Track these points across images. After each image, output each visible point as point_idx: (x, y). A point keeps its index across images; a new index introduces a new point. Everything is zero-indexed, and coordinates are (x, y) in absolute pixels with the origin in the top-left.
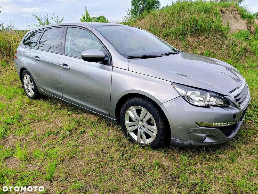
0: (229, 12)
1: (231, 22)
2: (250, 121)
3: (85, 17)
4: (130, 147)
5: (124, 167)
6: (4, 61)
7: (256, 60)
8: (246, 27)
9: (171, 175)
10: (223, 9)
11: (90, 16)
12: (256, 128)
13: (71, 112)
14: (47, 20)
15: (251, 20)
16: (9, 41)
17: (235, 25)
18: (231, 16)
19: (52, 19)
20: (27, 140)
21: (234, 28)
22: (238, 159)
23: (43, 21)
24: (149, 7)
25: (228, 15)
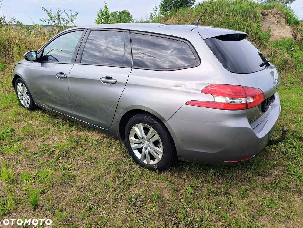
0: (272, 16)
1: (273, 27)
2: (275, 150)
3: (104, 12)
4: (130, 174)
5: (120, 197)
6: (2, 62)
7: (298, 75)
8: (291, 34)
9: (170, 210)
10: (265, 11)
11: (109, 12)
12: (280, 158)
13: (73, 128)
14: (58, 14)
15: (297, 26)
16: (10, 39)
17: (278, 31)
18: (273, 20)
19: (64, 13)
20: (17, 159)
21: (277, 34)
22: (251, 195)
23: (54, 15)
24: (182, 3)
25: (271, 18)
